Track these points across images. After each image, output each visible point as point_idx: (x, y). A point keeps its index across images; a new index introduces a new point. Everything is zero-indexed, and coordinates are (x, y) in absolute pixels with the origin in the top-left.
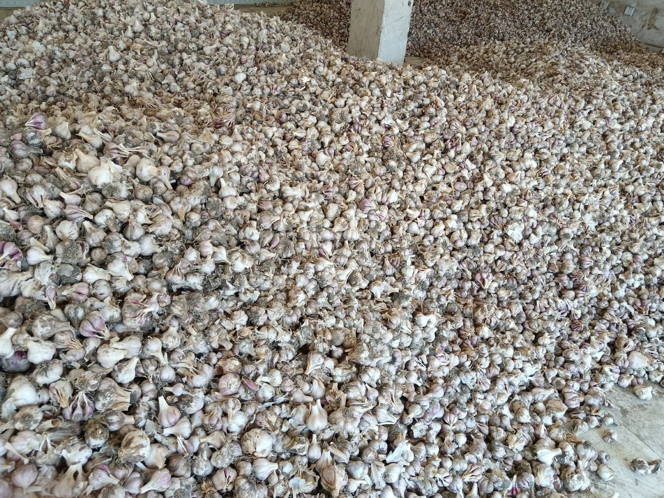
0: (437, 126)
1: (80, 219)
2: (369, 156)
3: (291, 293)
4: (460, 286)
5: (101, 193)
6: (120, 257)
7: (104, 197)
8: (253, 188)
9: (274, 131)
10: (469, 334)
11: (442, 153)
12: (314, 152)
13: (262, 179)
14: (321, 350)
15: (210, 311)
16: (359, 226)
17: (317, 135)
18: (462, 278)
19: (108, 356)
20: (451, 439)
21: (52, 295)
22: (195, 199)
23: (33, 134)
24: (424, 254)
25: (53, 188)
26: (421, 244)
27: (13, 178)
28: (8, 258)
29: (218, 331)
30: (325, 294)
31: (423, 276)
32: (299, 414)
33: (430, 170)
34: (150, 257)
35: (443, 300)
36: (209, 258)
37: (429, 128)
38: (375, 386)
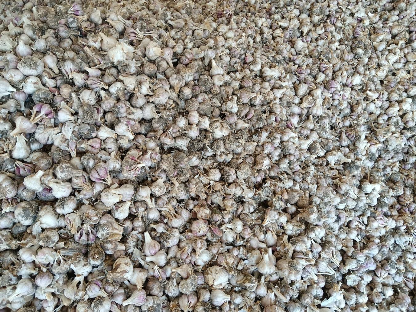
0: (406, 19)
1: (98, 89)
2: (340, 44)
3: (259, 158)
4: (405, 159)
5: (117, 68)
6: (124, 121)
7: (119, 72)
8: (239, 68)
9: (263, 21)
10: (408, 202)
11: (406, 43)
12: (294, 39)
13: (247, 61)
14: (278, 207)
15: (192, 167)
16: (323, 103)
17: (298, 25)
18: (407, 153)
19: (108, 198)
20: (380, 290)
21: (73, 146)
22: (189, 76)
23: (72, 19)
24: (377, 130)
25: (81, 63)
26: (375, 121)
27: (54, 54)
28: (44, 116)
29: (196, 184)
30: (287, 161)
31: (374, 149)
32: (253, 258)
33: (393, 58)
34: (150, 121)
35: (388, 170)
36: (194, 126)
37: (398, 21)
38: (320, 242)
